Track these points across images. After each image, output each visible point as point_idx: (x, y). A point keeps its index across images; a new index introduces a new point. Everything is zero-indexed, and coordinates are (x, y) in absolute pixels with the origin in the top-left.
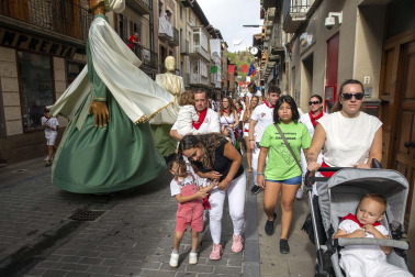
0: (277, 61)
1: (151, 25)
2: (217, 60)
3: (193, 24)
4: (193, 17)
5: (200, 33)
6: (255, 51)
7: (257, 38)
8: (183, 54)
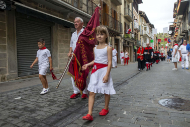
0: (184, 36)
1: (133, 25)
2: (153, 37)
3: (144, 23)
4: (144, 20)
5: (147, 26)
6: (171, 32)
7: (171, 27)
8: (141, 35)
